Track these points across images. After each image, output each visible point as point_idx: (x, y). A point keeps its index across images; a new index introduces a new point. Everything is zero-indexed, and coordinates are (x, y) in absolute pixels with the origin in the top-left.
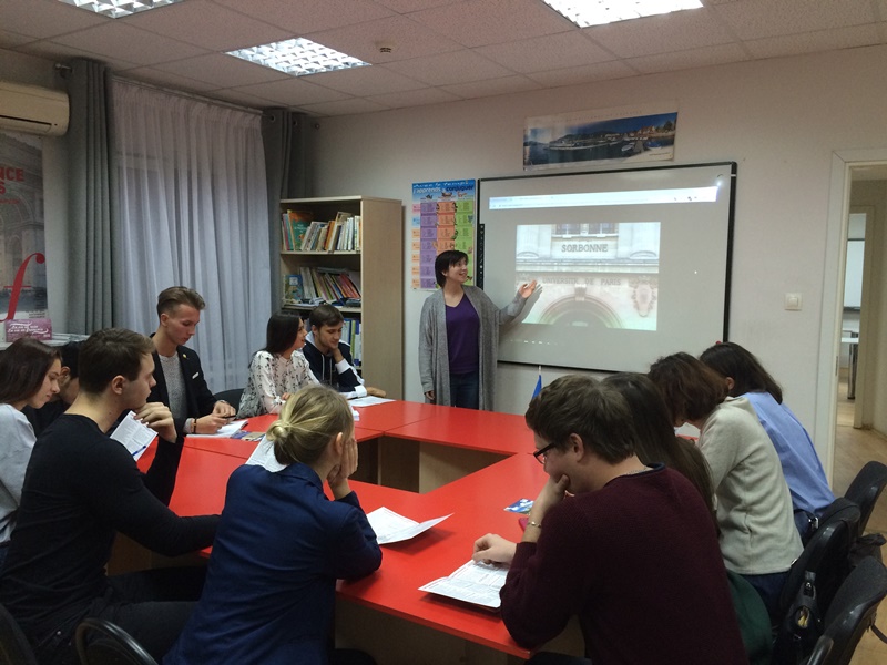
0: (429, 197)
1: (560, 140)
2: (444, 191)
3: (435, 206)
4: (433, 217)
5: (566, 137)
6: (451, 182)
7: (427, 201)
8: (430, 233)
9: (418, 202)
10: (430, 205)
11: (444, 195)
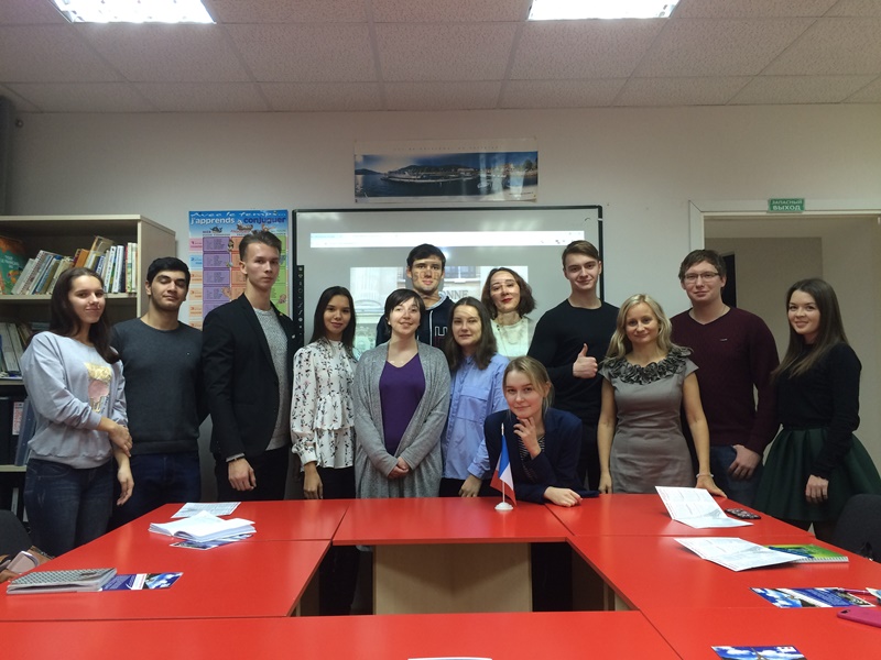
0: (216, 229)
1: (402, 171)
2: (240, 222)
3: (227, 242)
4: (222, 257)
5: (410, 168)
6: (252, 212)
7: (213, 234)
8: (219, 278)
9: (199, 236)
10: (218, 241)
11: (240, 228)
